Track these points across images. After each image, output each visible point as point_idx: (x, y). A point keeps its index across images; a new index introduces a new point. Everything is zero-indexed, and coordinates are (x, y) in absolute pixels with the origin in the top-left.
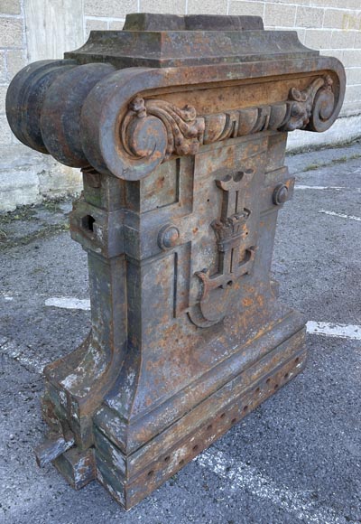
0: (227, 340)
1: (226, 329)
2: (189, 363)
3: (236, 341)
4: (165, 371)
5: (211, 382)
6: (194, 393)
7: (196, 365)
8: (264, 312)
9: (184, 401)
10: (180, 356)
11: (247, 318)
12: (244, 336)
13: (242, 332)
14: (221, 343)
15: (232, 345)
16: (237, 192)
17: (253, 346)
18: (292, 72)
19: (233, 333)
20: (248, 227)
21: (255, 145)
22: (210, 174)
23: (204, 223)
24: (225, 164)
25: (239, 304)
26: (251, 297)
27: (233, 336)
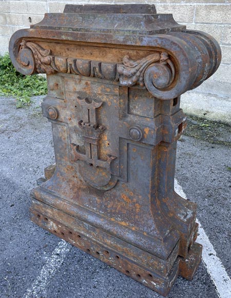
0: (101, 205)
1: (104, 199)
2: (75, 193)
3: (105, 210)
4: (64, 184)
5: (74, 210)
6: (64, 204)
7: (77, 197)
8: (137, 217)
9: (59, 202)
10: (73, 185)
11: (122, 207)
12: (112, 214)
13: (113, 211)
14: (97, 202)
15: (100, 209)
16: (89, 110)
17: (111, 223)
18: (113, 43)
19: (108, 205)
20: (109, 140)
21: (107, 88)
22: (75, 92)
23: (74, 118)
24: (85, 90)
25: (118, 193)
26: (130, 198)
27: (106, 207)
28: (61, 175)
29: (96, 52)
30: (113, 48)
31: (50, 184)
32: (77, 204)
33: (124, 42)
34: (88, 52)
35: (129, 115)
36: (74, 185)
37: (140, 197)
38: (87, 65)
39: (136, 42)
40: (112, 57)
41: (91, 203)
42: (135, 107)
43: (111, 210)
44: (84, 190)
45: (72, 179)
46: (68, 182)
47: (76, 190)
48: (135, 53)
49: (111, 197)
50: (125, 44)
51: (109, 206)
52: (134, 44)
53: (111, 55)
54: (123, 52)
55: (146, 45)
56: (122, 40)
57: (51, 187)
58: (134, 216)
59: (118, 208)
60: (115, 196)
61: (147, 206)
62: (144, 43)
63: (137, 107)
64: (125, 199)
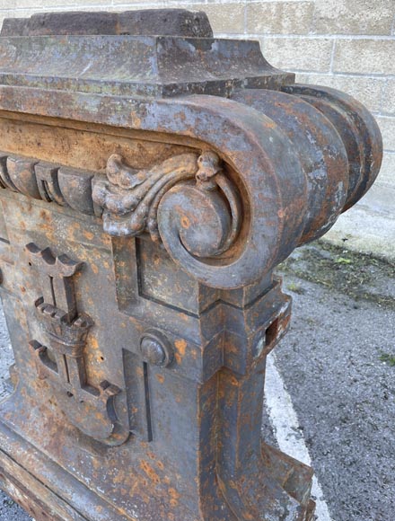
0: (101, 472)
1: (107, 461)
2: (53, 436)
3: (108, 487)
4: (33, 414)
6: (30, 459)
7: (56, 446)
8: (171, 516)
9: (20, 452)
12: (122, 498)
13: (124, 492)
16: (52, 278)
17: (117, 519)
19: (113, 476)
20: (102, 350)
21: (86, 230)
22: (24, 232)
23: (31, 288)
24: (42, 230)
25: (134, 457)
26: (157, 471)
27: (110, 479)
28: (29, 393)
29: (48, 140)
30: (83, 132)
31: (8, 409)
32: (54, 460)
33: (100, 116)
34: (32, 139)
35: (143, 300)
36: (51, 418)
37: (178, 477)
38: (29, 173)
39: (130, 119)
40: (83, 155)
41: (80, 465)
42: (155, 282)
43: (119, 489)
44: (69, 434)
45: (47, 405)
46: (40, 409)
47: (54, 429)
48: (136, 150)
49: (119, 460)
50: (104, 121)
51: (116, 480)
52: (125, 124)
53: (82, 149)
54: (107, 143)
55: (155, 127)
56: (96, 110)
57: (11, 414)
58: (166, 513)
59: (133, 489)
60: (128, 461)
61: (193, 498)
62: (152, 123)
63: (160, 283)
64: (147, 471)
